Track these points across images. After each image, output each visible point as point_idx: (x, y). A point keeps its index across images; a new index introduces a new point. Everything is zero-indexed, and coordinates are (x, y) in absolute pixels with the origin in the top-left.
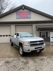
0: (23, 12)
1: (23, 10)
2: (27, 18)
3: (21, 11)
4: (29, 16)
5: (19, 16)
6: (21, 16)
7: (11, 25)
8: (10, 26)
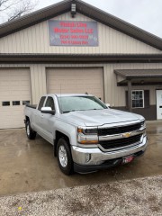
0: (72, 24)
1: (73, 17)
2: (85, 44)
3: (66, 18)
4: (90, 37)
5: (57, 36)
7: (31, 66)
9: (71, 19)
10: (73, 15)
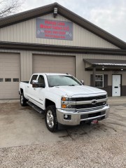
0: (54, 23)
2: (63, 38)
4: (67, 33)
5: (42, 31)
6: (49, 32)
7: (21, 52)
8: (19, 53)
9: (53, 19)
10: (55, 16)
